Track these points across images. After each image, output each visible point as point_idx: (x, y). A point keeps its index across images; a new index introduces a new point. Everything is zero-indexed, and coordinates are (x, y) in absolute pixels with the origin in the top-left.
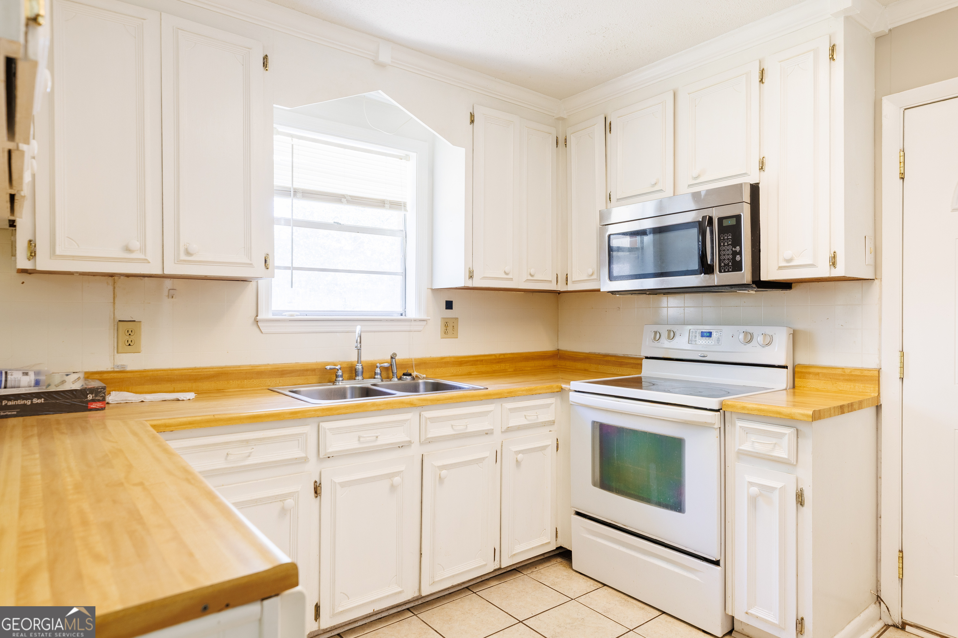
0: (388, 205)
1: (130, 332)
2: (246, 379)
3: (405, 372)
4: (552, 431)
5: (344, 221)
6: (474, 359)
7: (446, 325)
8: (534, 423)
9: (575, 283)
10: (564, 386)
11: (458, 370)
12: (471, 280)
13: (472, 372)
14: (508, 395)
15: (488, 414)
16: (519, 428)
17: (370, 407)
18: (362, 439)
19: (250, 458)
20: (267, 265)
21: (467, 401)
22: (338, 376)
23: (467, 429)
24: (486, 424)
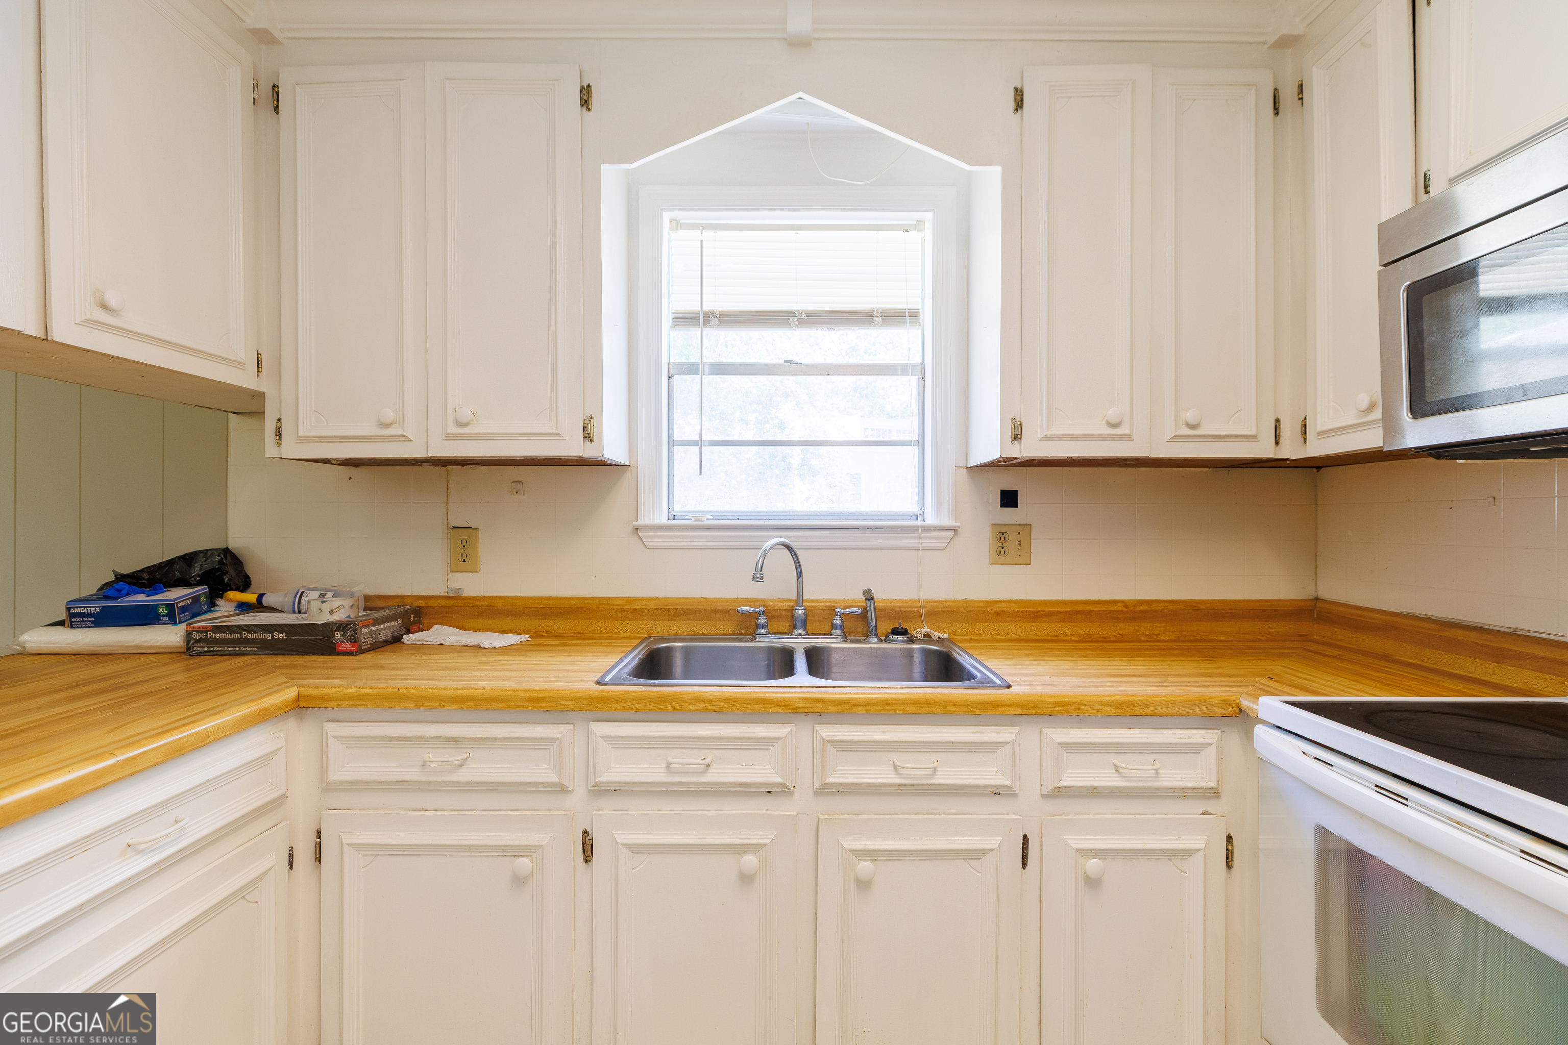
0: (880, 319)
1: (464, 543)
2: (618, 620)
3: (896, 625)
4: (1210, 814)
5: (805, 357)
6: (1069, 608)
7: (1002, 539)
8: (1145, 788)
9: (1323, 436)
10: (1245, 703)
11: (1028, 630)
12: (1016, 443)
13: (1063, 635)
14: (1057, 709)
15: (997, 749)
16: (1095, 793)
17: (688, 704)
18: (673, 766)
19: (462, 770)
20: (588, 434)
21: (935, 712)
22: (758, 626)
23: (936, 777)
24: (989, 771)
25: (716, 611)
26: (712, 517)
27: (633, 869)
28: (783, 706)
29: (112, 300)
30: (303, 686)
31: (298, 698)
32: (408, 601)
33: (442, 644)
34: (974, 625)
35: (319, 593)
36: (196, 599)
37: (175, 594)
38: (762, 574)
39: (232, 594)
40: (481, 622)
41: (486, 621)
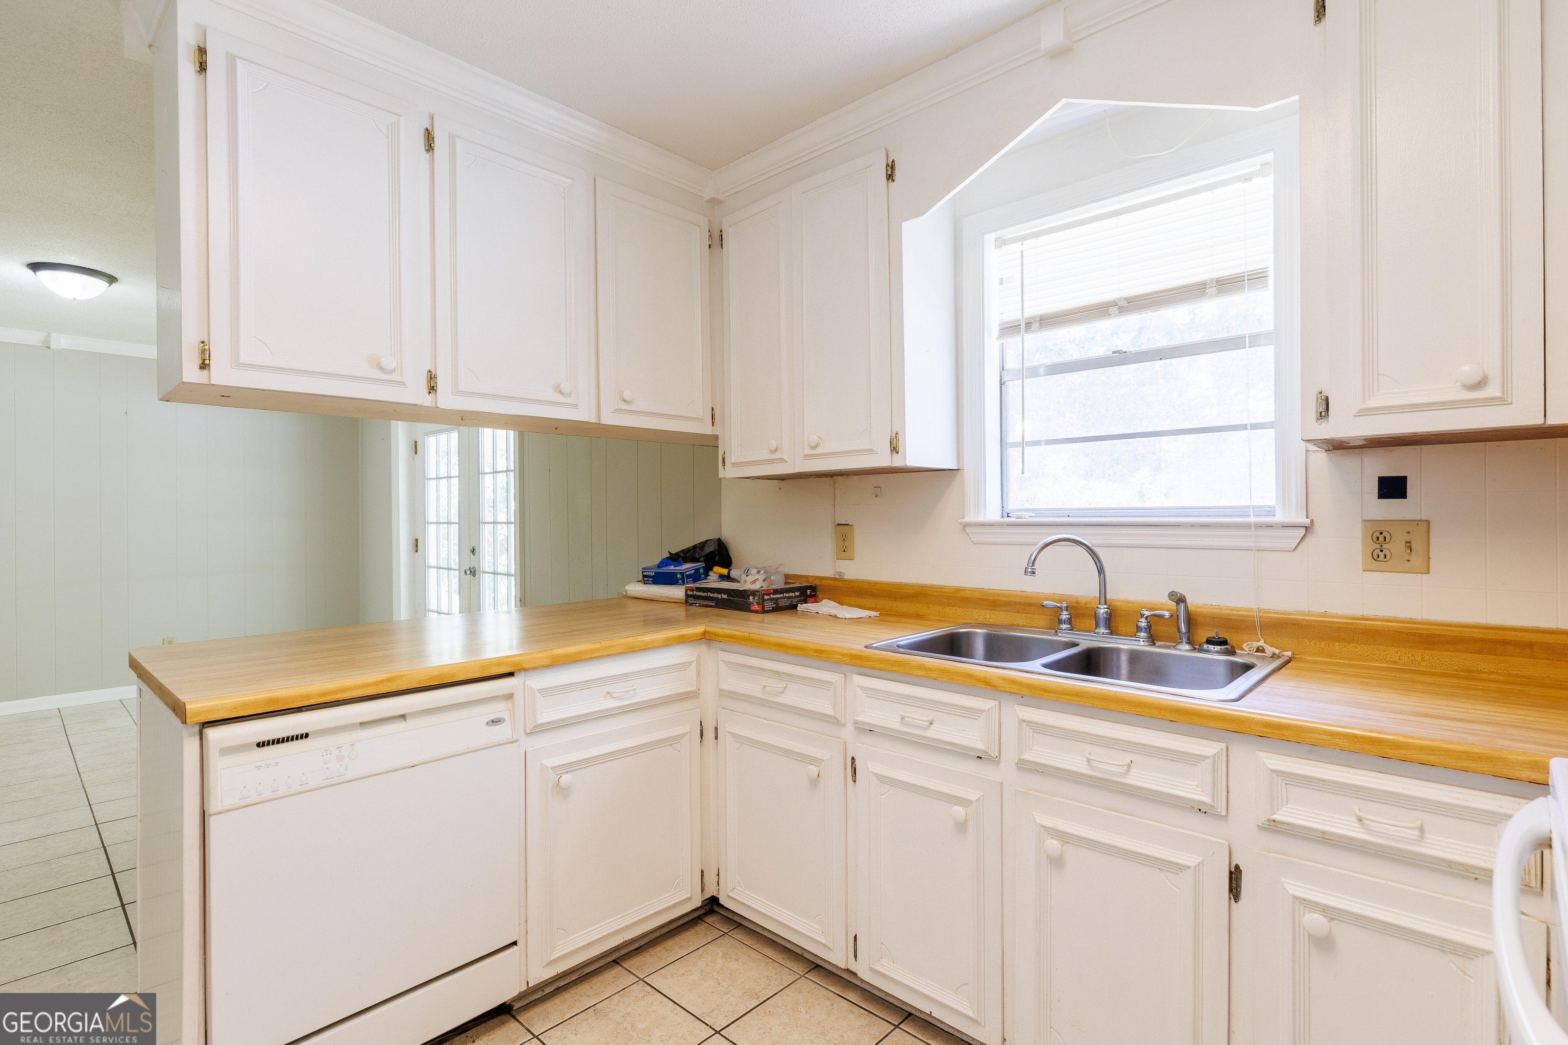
1: (845, 537)
3: (1214, 634)
7: (1381, 539)
12: (1323, 423)
14: (1268, 730)
15: (1197, 762)
16: (1325, 839)
17: (914, 669)
18: (906, 719)
19: (783, 695)
20: (894, 448)
21: (1125, 711)
22: (1060, 622)
23: (1128, 776)
24: (1187, 784)
25: (1030, 605)
26: (1034, 515)
27: (881, 795)
28: (986, 683)
29: (627, 396)
30: (708, 626)
31: (705, 633)
32: (810, 580)
33: (818, 613)
34: (1331, 645)
35: (757, 570)
36: (697, 570)
37: (687, 567)
38: (1034, 569)
39: (716, 569)
40: (854, 600)
41: (856, 599)
